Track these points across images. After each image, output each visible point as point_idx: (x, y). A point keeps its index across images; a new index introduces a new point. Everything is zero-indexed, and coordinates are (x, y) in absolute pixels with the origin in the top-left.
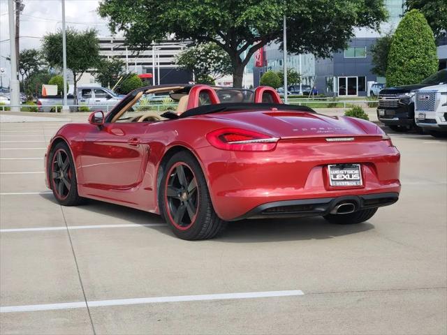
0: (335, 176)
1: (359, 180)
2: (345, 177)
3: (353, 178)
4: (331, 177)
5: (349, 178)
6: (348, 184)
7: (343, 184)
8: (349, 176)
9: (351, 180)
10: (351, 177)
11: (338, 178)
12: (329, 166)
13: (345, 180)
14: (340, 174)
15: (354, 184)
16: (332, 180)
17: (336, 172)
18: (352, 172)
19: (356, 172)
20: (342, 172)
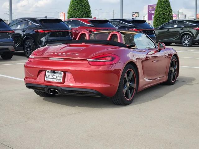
0: (49, 76)
1: (61, 80)
2: (54, 77)
3: (58, 78)
4: (47, 76)
6: (55, 81)
7: (52, 80)
9: (56, 79)
10: (57, 77)
11: (50, 77)
12: (47, 71)
13: (53, 78)
15: (58, 81)
16: (47, 78)
17: (50, 74)
18: (58, 75)
19: (60, 75)
20: (53, 74)
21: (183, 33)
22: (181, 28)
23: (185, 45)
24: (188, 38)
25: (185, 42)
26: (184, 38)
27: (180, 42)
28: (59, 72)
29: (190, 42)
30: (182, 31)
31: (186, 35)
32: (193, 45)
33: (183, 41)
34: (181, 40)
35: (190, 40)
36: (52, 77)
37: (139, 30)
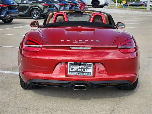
0: (72, 69)
1: (90, 72)
2: (80, 70)
3: (86, 71)
4: (69, 69)
5: (83, 71)
7: (78, 74)
8: (83, 69)
11: (74, 70)
12: (69, 63)
13: (80, 72)
14: (76, 68)
15: (86, 74)
16: (70, 71)
17: (74, 67)
18: (85, 67)
19: (89, 67)
20: (78, 67)
21: (32, 8)
22: (30, 4)
23: (34, 18)
24: (37, 12)
25: (34, 16)
26: (33, 12)
27: (30, 15)
28: (87, 63)
29: (38, 15)
30: (31, 6)
31: (35, 10)
32: (41, 18)
33: (32, 14)
34: (31, 14)
35: (38, 13)
36: (78, 70)
37: (6, 5)
